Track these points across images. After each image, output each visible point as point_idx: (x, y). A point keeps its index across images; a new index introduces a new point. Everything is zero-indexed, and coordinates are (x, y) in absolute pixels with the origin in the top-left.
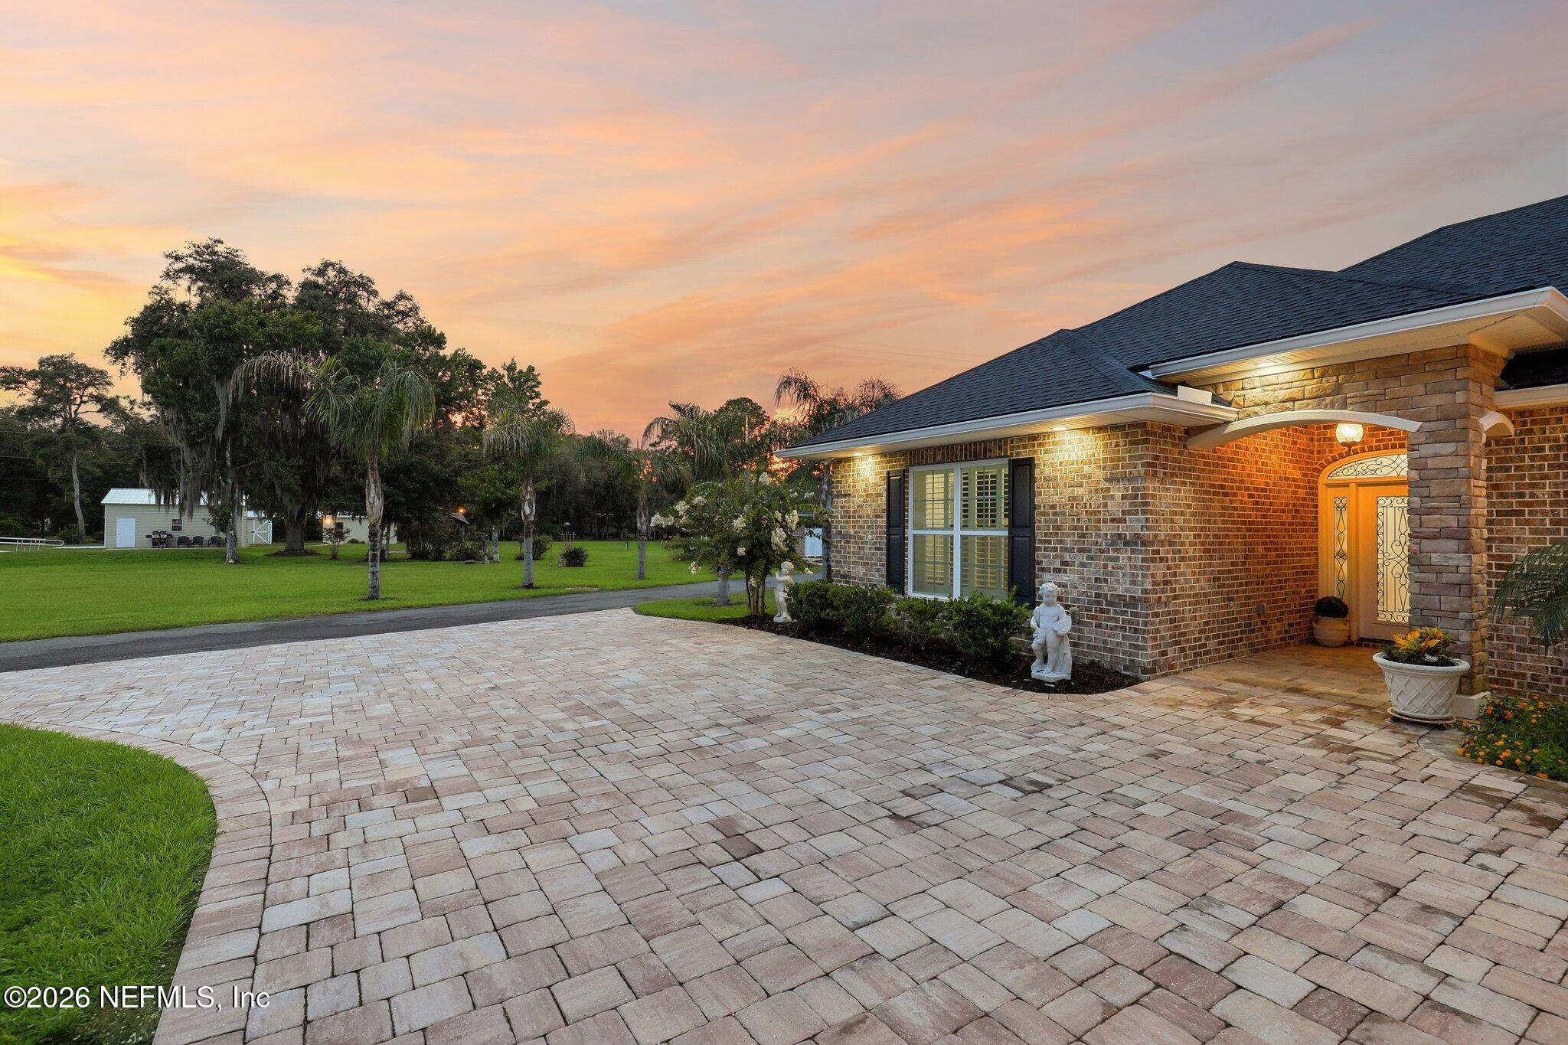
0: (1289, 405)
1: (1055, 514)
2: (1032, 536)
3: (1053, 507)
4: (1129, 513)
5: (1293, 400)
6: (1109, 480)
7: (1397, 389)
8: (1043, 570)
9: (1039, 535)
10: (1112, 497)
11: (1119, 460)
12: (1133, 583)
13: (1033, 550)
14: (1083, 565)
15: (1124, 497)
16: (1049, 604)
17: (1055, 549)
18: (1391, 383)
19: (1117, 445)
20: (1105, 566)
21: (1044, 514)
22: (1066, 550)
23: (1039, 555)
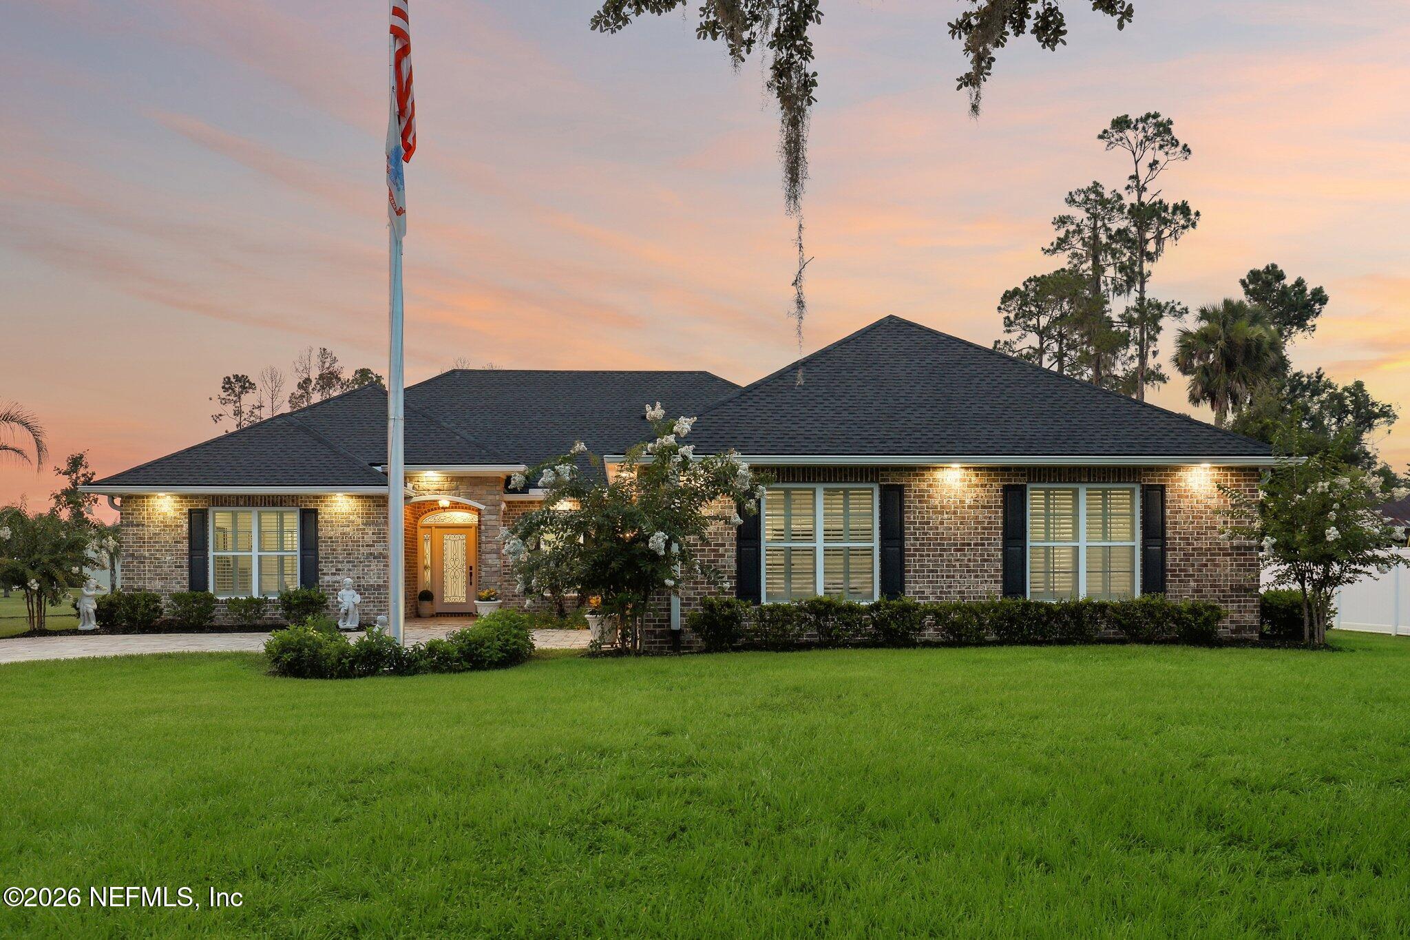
0: (438, 492)
1: (332, 542)
2: (317, 555)
3: (331, 538)
4: (376, 542)
5: (440, 490)
6: (365, 525)
7: (478, 491)
8: (324, 574)
9: (321, 554)
10: (367, 534)
11: (370, 514)
12: (379, 578)
13: (317, 562)
14: (350, 570)
15: (373, 534)
16: (348, 589)
17: (332, 562)
18: (476, 488)
19: (369, 506)
20: (363, 570)
21: (324, 542)
22: (339, 562)
23: (321, 566)
